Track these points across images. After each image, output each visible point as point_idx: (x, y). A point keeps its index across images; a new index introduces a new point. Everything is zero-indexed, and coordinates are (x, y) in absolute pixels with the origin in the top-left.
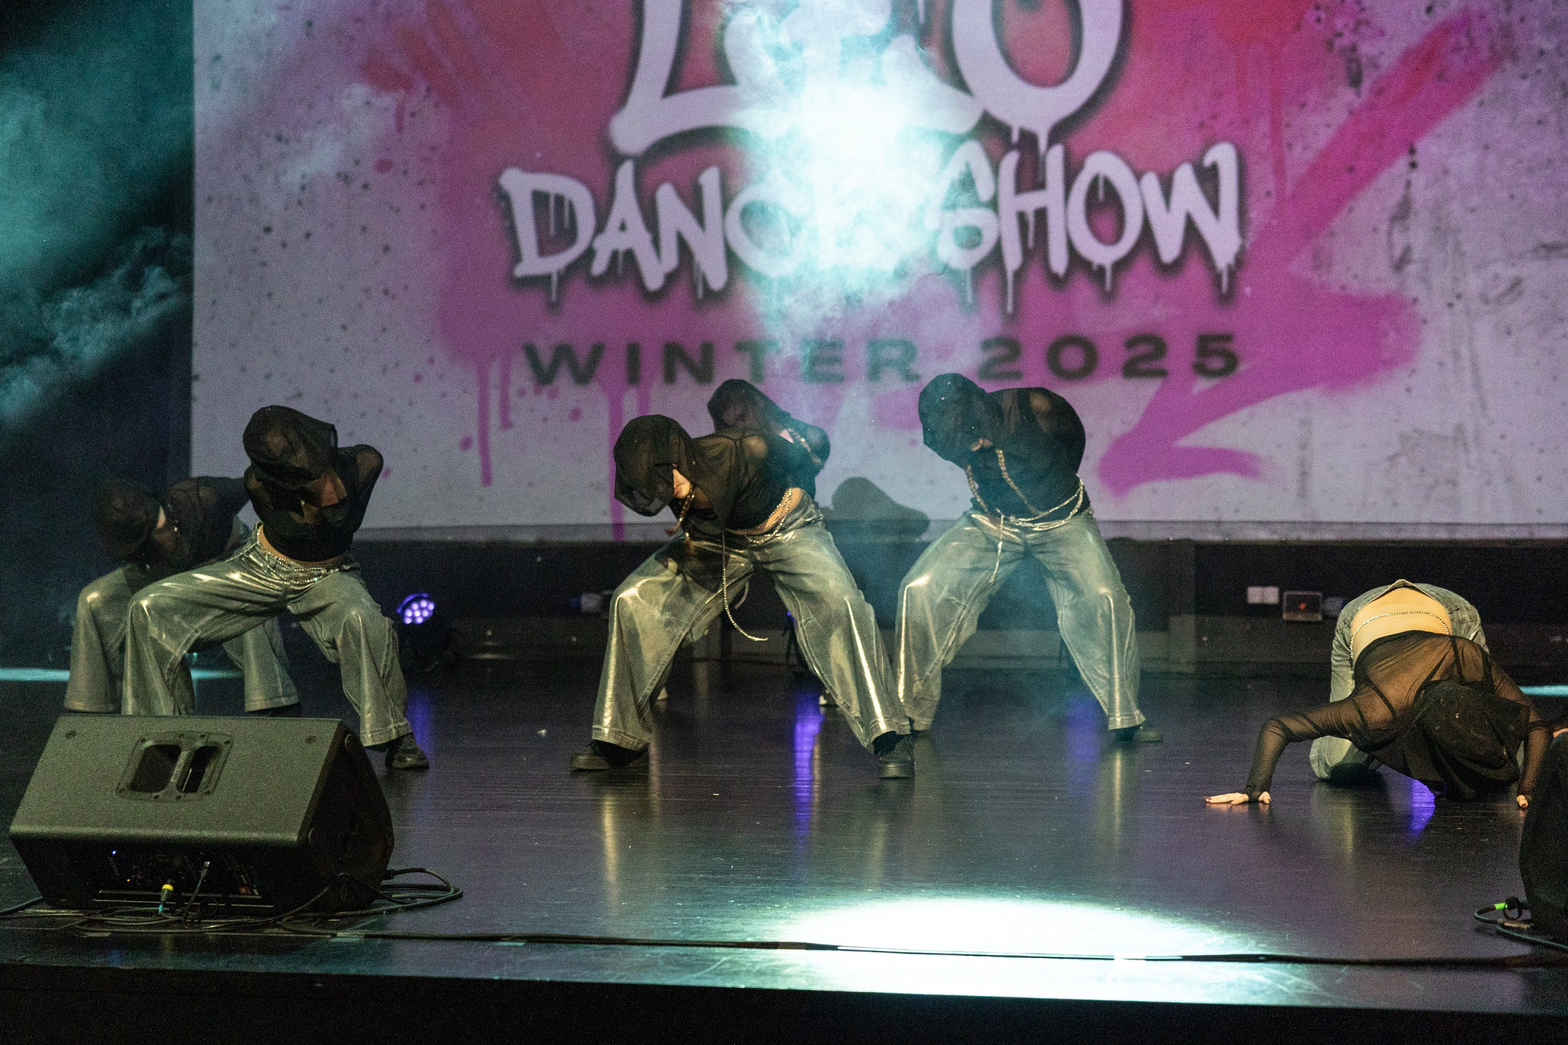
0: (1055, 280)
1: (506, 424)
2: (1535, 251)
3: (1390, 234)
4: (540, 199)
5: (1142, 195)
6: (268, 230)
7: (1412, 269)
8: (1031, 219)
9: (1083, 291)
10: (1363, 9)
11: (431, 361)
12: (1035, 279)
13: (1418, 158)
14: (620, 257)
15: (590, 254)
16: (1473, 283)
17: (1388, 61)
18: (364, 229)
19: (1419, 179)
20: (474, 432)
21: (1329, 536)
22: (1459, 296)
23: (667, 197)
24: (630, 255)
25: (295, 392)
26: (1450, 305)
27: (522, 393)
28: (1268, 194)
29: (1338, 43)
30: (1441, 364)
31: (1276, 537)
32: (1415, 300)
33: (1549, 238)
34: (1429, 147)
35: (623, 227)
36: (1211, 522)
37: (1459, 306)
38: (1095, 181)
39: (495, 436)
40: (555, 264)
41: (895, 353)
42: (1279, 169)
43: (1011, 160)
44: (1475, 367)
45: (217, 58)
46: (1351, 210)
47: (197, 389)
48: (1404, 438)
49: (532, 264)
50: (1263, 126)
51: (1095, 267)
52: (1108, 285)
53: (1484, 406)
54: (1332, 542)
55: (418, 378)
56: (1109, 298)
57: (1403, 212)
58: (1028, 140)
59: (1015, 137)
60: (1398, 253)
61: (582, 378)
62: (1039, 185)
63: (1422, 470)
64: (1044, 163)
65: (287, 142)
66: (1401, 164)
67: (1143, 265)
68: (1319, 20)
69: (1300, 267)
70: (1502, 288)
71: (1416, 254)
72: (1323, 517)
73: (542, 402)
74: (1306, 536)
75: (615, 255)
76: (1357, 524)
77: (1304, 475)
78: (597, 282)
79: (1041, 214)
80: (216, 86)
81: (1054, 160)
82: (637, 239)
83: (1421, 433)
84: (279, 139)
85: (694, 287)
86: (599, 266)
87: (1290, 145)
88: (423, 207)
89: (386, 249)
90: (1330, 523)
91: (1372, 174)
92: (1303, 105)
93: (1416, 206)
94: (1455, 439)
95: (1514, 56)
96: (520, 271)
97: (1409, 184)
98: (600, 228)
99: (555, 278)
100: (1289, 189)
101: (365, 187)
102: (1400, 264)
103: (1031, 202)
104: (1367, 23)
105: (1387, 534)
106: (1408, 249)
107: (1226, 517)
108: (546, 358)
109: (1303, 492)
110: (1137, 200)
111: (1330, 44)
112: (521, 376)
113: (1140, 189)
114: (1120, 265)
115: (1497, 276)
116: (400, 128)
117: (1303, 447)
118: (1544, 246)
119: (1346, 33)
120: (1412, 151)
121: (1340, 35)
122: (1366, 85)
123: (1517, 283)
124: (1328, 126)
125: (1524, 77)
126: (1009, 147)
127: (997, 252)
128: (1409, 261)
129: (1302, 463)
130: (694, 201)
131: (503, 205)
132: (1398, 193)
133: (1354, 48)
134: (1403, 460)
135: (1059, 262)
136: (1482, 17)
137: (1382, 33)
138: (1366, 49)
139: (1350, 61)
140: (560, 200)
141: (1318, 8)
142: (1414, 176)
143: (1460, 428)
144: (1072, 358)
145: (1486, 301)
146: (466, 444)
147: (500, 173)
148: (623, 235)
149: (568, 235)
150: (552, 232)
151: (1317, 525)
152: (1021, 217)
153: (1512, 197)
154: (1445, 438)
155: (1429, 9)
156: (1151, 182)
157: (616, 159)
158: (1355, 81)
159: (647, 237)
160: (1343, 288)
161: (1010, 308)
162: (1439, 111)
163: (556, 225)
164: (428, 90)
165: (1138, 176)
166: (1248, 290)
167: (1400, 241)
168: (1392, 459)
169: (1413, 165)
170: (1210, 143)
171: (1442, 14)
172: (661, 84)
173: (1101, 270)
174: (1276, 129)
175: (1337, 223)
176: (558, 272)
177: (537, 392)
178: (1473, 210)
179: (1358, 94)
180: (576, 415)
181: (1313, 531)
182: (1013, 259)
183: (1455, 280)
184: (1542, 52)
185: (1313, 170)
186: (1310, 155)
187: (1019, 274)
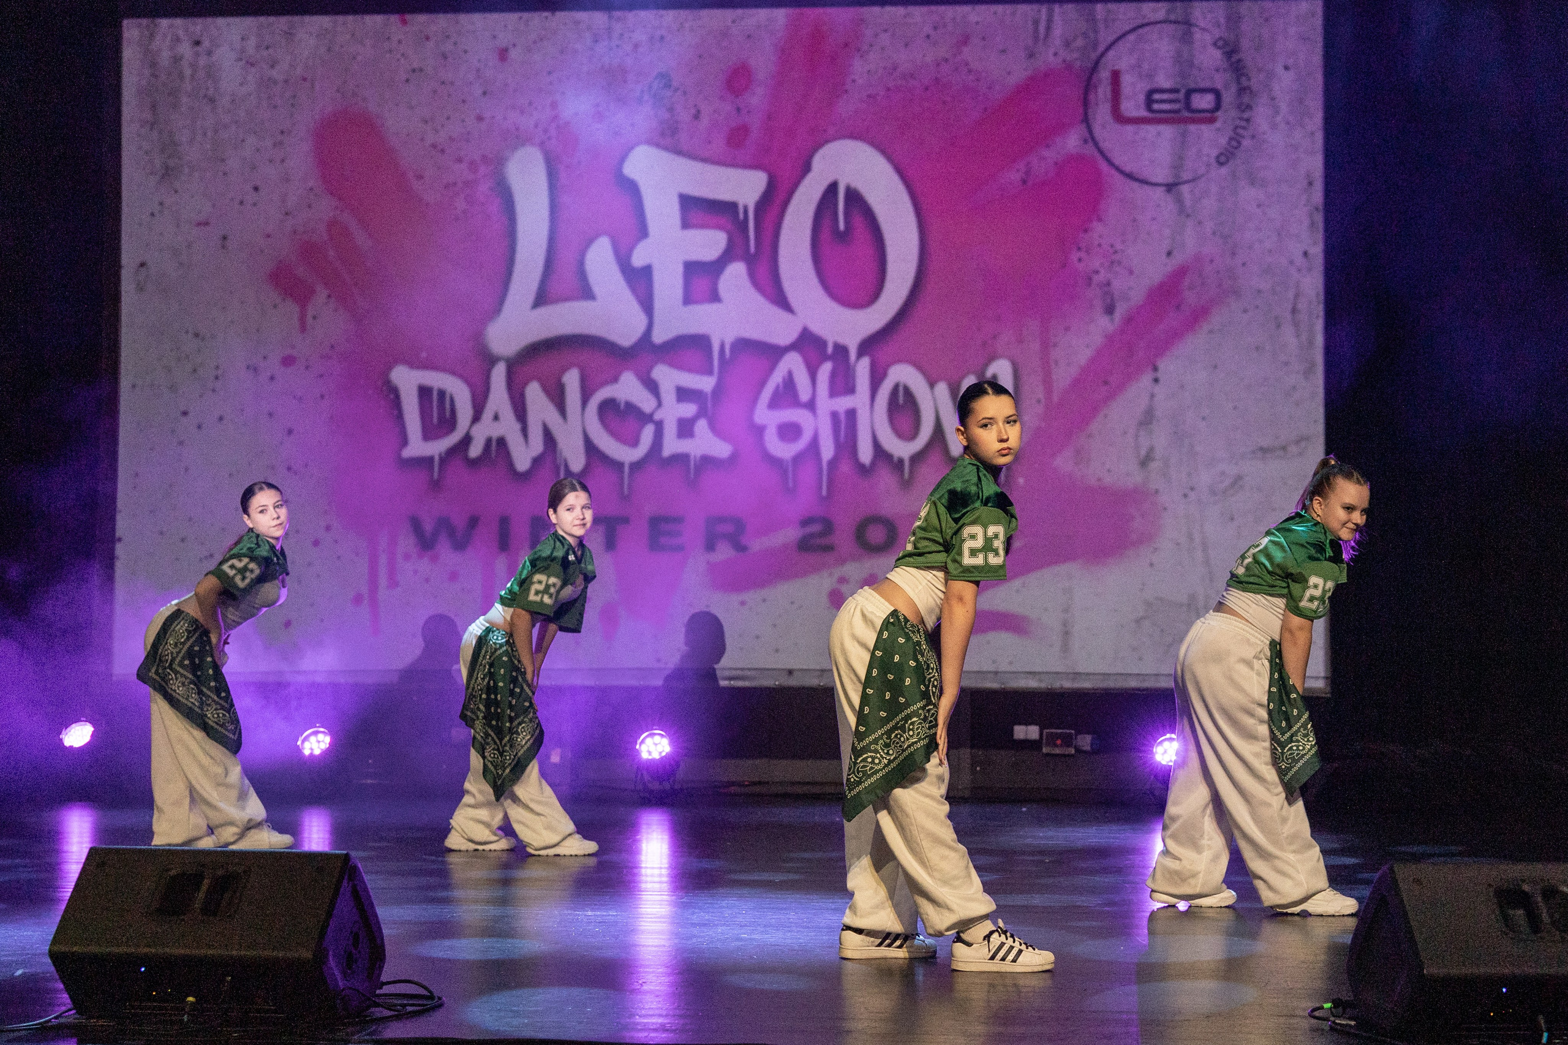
0: (862, 469)
1: (393, 583)
2: (1253, 452)
3: (1137, 436)
4: (424, 392)
5: (934, 399)
6: (185, 413)
7: (1154, 465)
8: (842, 417)
9: (886, 479)
10: (1116, 252)
11: (328, 528)
12: (845, 467)
13: (1159, 375)
14: (494, 444)
15: (467, 440)
16: (1205, 478)
17: (1137, 296)
18: (270, 415)
19: (1160, 391)
20: (365, 590)
21: (1087, 685)
22: (1192, 489)
23: (534, 393)
24: (502, 442)
25: (206, 553)
26: (1185, 496)
27: (407, 557)
28: (1039, 401)
29: (1096, 279)
30: (1178, 544)
31: (1043, 685)
32: (1157, 491)
33: (1265, 442)
34: (1168, 366)
35: (496, 418)
36: (990, 672)
37: (1192, 495)
38: (896, 388)
39: (383, 593)
40: (437, 447)
41: (729, 528)
42: (1048, 382)
43: (826, 368)
44: (1205, 547)
45: (142, 265)
46: (1106, 416)
47: (119, 549)
48: (1148, 604)
49: (417, 447)
50: (1036, 346)
51: (895, 459)
52: (906, 475)
53: (1211, 580)
54: (1089, 689)
55: (316, 543)
56: (906, 484)
57: (1148, 419)
58: (841, 351)
59: (830, 350)
60: (1143, 452)
61: (460, 545)
62: (850, 390)
63: (1162, 631)
64: (854, 371)
65: (203, 339)
66: (1146, 380)
67: (935, 457)
68: (1080, 260)
69: (1063, 462)
70: (1227, 483)
71: (1158, 453)
72: (1080, 669)
73: (424, 566)
74: (1068, 684)
75: (489, 441)
76: (1109, 675)
77: (1067, 634)
78: (474, 463)
79: (852, 414)
80: (140, 288)
81: (862, 368)
82: (508, 427)
83: (1161, 599)
84: (197, 335)
85: (557, 468)
86: (475, 451)
87: (1056, 363)
88: (322, 397)
89: (290, 432)
90: (1088, 674)
91: (1121, 387)
92: (1067, 329)
93: (1158, 413)
94: (1189, 605)
95: (1236, 293)
96: (407, 453)
97: (1152, 396)
98: (476, 418)
99: (437, 458)
100: (1055, 399)
101: (272, 378)
102: (1145, 462)
103: (843, 403)
104: (1119, 263)
105: (1133, 684)
106: (1151, 449)
107: (1002, 668)
108: (428, 527)
109: (1065, 648)
110: (931, 403)
111: (1090, 279)
112: (407, 543)
113: (933, 393)
114: (916, 458)
115: (1223, 473)
116: (303, 328)
117: (1066, 610)
118: (1261, 449)
119: (1102, 271)
120: (1155, 369)
121: (1097, 272)
122: (1118, 315)
123: (1239, 478)
124: (1087, 346)
125: (1245, 311)
126: (825, 358)
127: (814, 444)
128: (1153, 460)
129: (1065, 624)
130: (558, 397)
131: (392, 396)
132: (1144, 402)
133: (1108, 284)
134: (1147, 623)
135: (865, 454)
136: (1212, 261)
137: (1131, 272)
138: (1117, 285)
139: (1106, 293)
140: (442, 394)
141: (1079, 249)
142: (1157, 389)
143: (1192, 597)
144: (876, 534)
145: (1213, 493)
146: (358, 600)
147: (390, 368)
148: (496, 424)
149: (448, 423)
150: (435, 420)
151: (1077, 675)
152: (834, 415)
153: (1235, 408)
154: (1181, 605)
155: (1169, 254)
156: (942, 388)
157: (491, 360)
158: (1110, 310)
159: (517, 426)
160: (1099, 480)
161: (824, 492)
162: (1175, 336)
163: (439, 414)
164: (329, 296)
165: (932, 385)
166: (1021, 481)
167: (1145, 443)
168: (1138, 621)
169: (1156, 380)
170: (992, 358)
171: (1178, 259)
172: (531, 298)
173: (901, 461)
174: (1046, 346)
175: (1094, 426)
176: (440, 455)
177: (420, 556)
178: (1204, 418)
179: (1112, 320)
180: (453, 576)
181: (1074, 680)
182: (827, 451)
183: (1189, 474)
184: (1259, 291)
185: (1076, 383)
186: (1074, 371)
187: (833, 463)
